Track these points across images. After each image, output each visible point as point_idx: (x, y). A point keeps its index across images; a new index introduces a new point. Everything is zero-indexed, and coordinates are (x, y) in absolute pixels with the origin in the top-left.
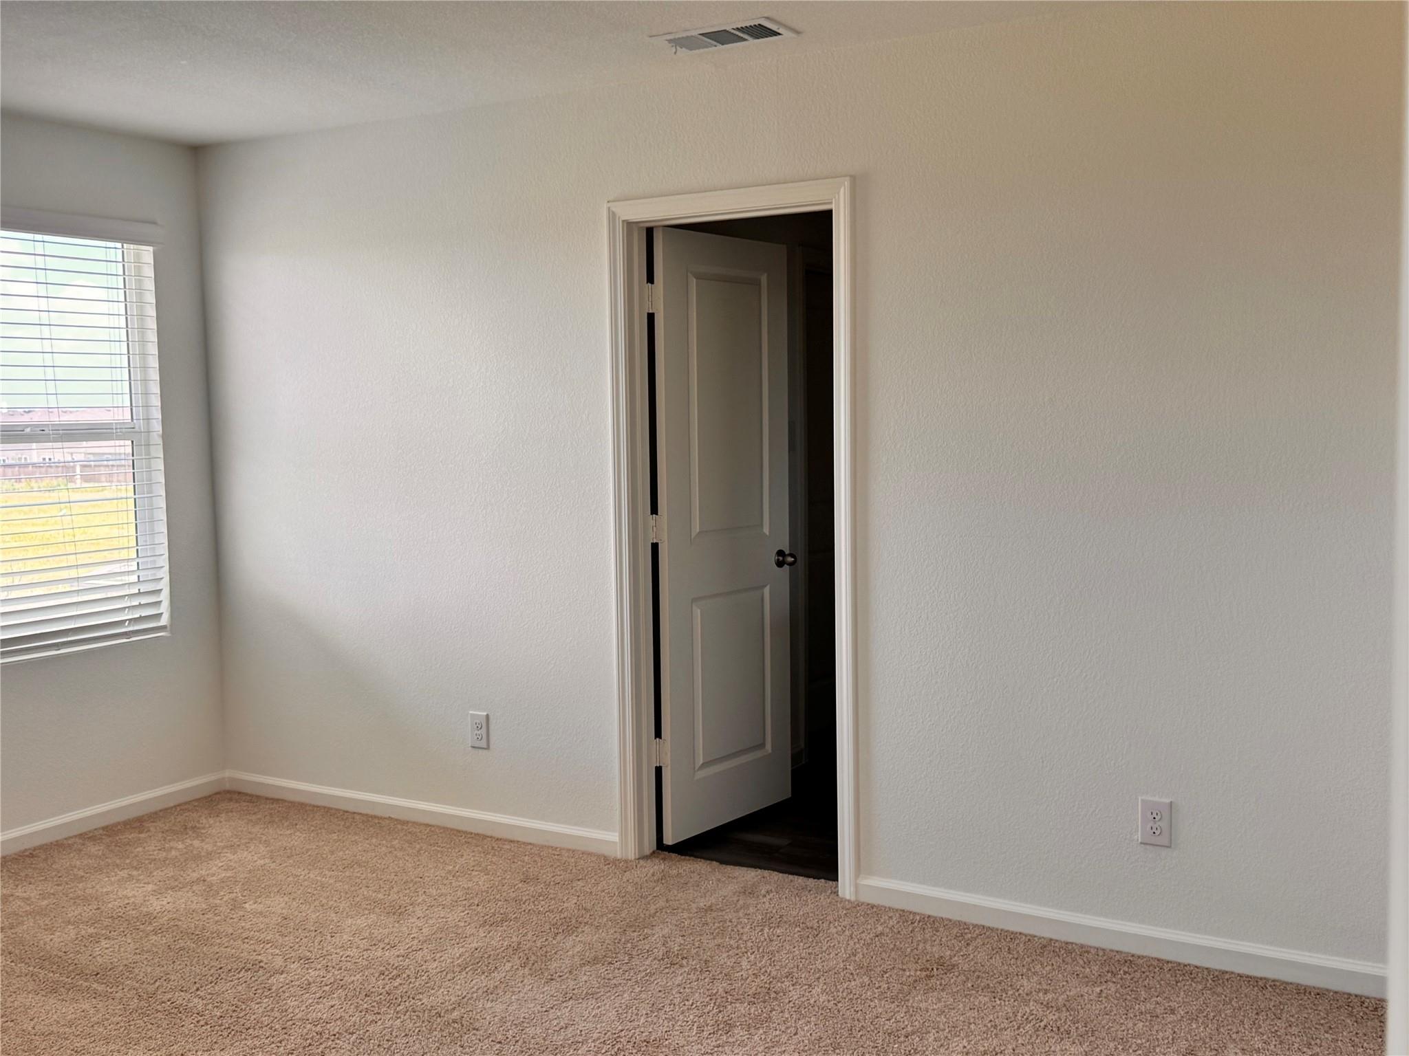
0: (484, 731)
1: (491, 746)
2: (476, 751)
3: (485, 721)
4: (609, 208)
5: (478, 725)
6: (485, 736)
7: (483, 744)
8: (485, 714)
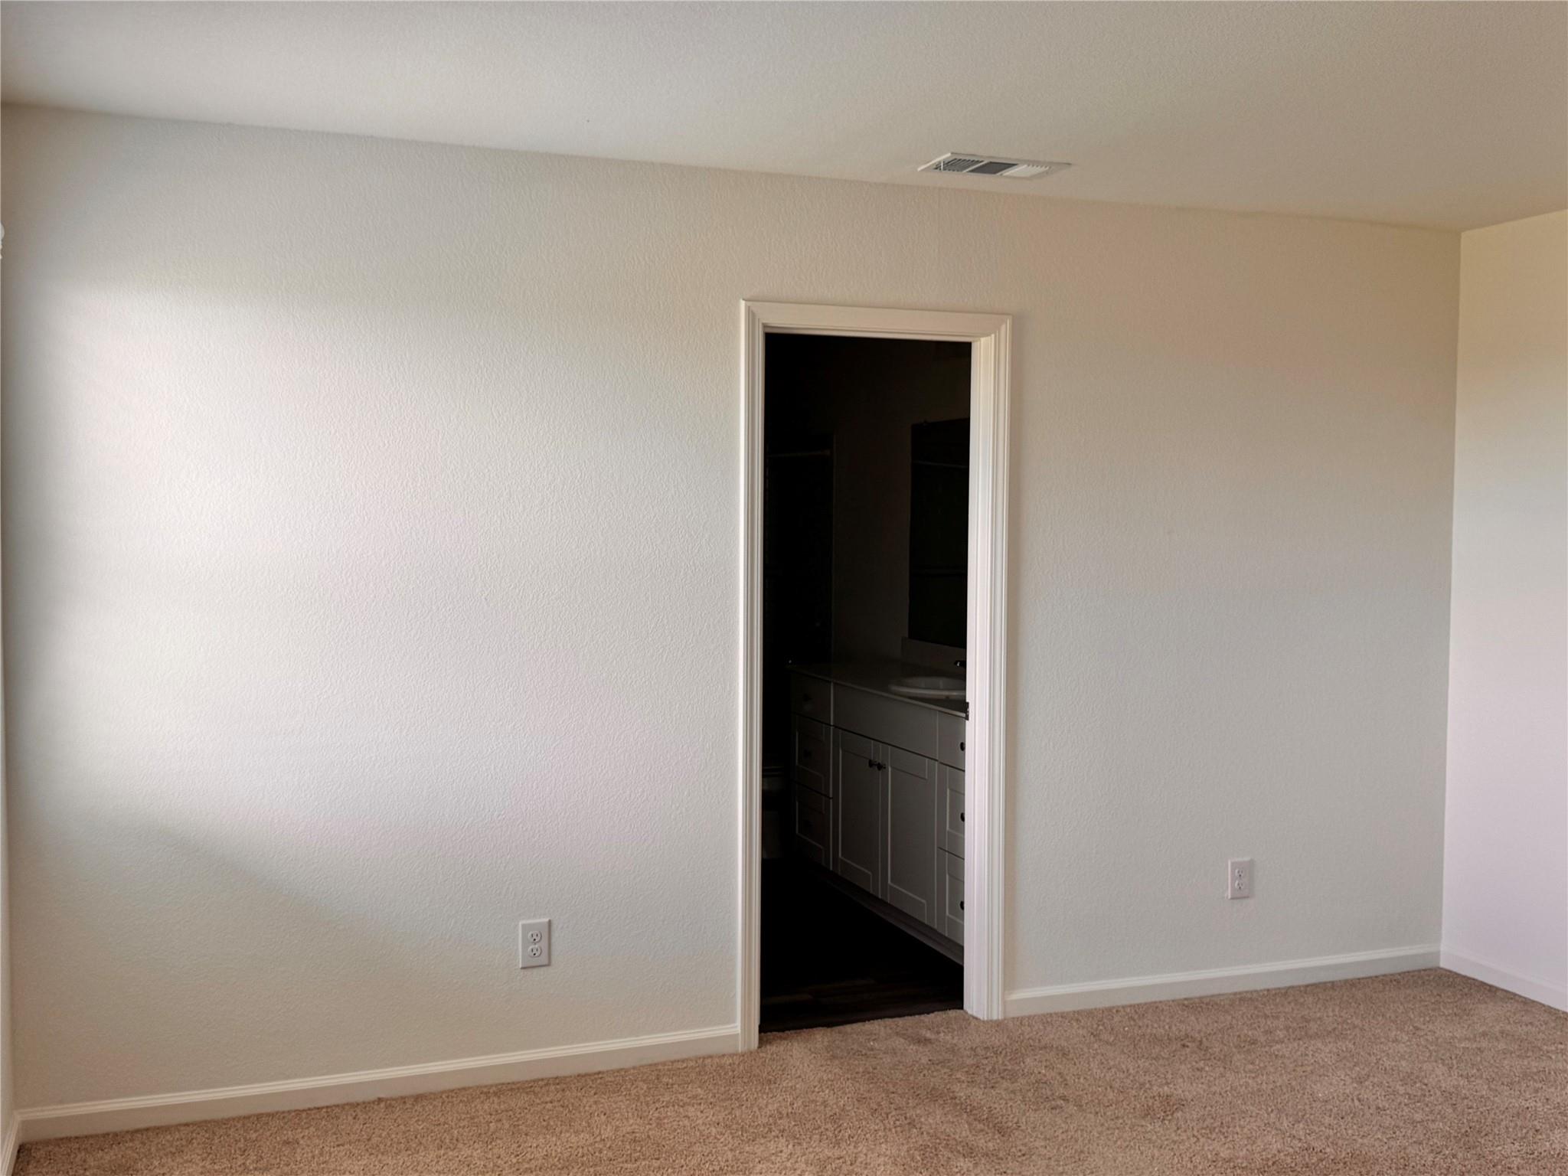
0: (544, 943)
1: (553, 962)
2: (528, 972)
3: (547, 930)
4: (749, 307)
5: (535, 937)
6: (545, 951)
7: (544, 960)
8: (547, 920)
